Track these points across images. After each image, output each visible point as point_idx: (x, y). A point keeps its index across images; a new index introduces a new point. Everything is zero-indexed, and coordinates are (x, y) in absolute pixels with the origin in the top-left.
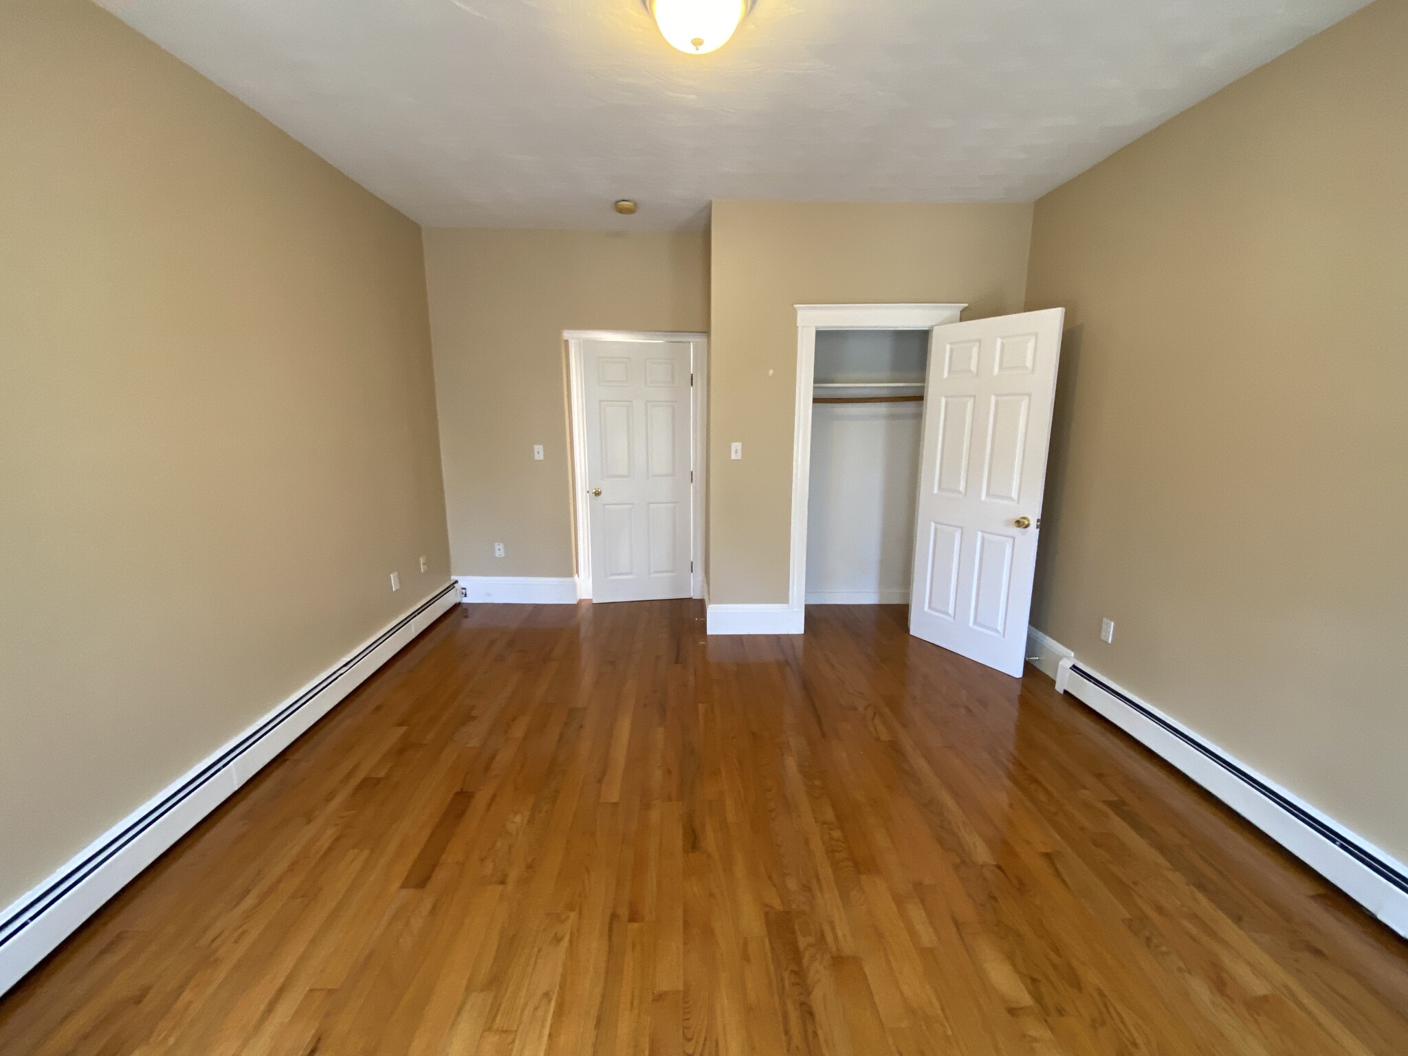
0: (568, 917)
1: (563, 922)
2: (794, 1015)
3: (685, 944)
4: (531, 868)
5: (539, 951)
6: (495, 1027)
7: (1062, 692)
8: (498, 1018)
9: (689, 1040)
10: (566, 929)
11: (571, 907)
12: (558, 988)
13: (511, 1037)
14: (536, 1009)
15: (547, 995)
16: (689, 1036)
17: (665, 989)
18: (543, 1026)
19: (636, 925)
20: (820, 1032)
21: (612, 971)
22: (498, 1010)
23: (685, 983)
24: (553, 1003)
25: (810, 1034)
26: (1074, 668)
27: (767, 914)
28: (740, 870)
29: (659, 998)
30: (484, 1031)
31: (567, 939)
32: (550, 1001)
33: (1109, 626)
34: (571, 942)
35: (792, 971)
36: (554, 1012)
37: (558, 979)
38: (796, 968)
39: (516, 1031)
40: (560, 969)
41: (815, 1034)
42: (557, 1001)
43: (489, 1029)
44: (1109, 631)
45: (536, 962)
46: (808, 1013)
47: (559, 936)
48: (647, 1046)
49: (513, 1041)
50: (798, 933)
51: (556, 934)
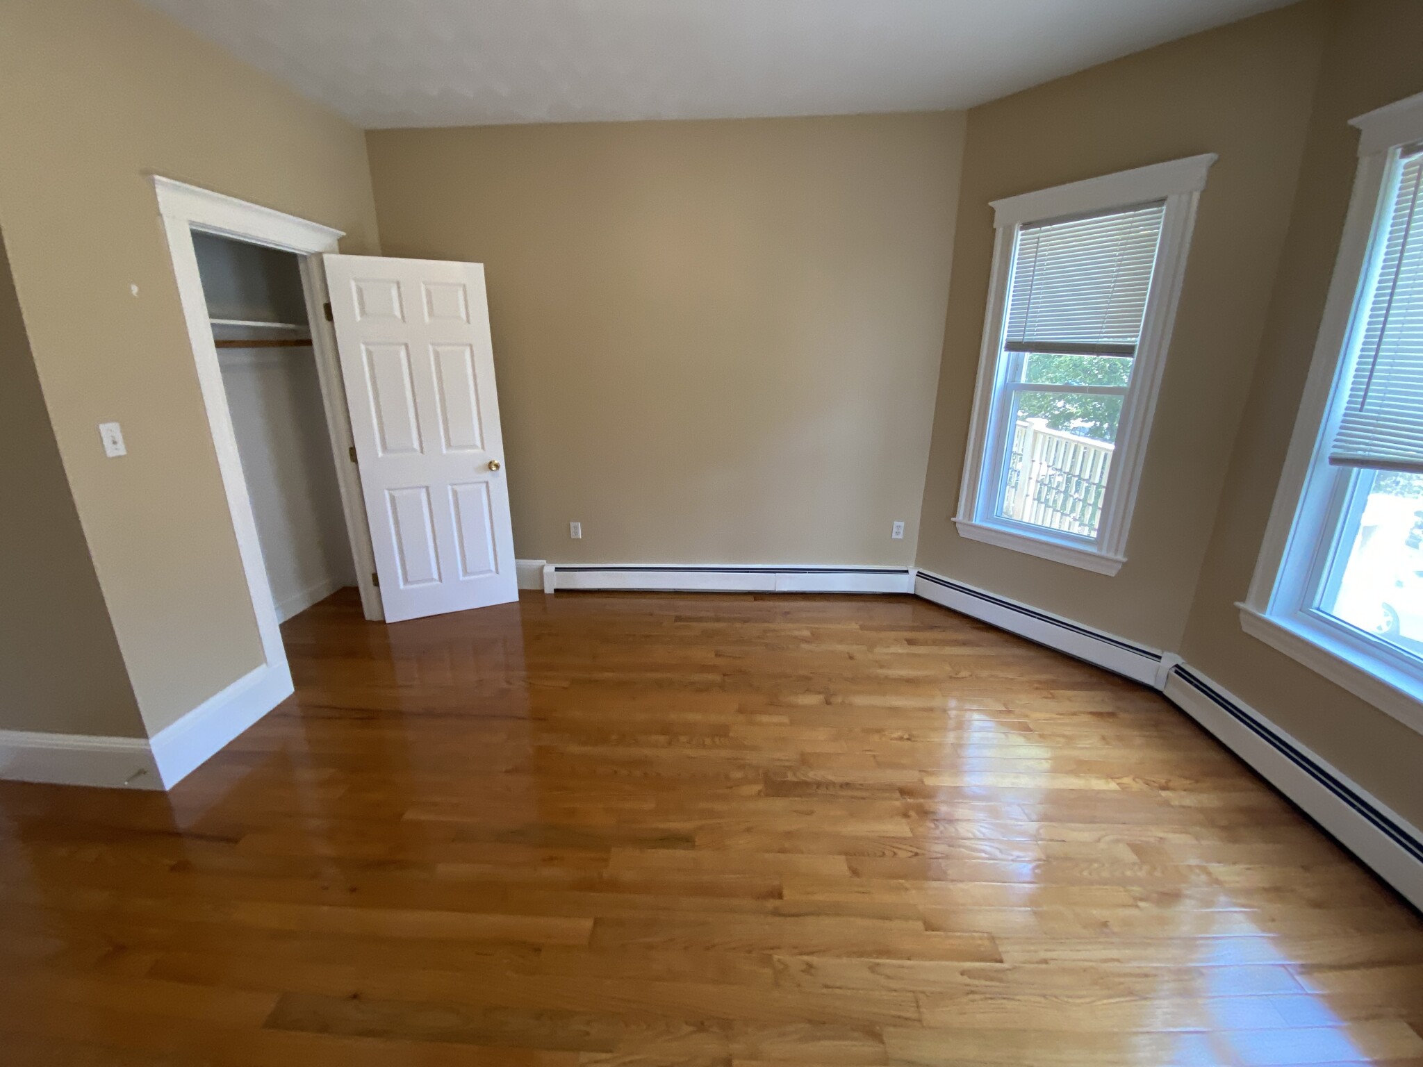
0: (779, 960)
1: (786, 967)
2: (850, 793)
3: (802, 853)
4: (702, 1023)
5: (827, 987)
6: (915, 1016)
7: (553, 592)
8: (907, 1015)
9: (884, 854)
10: (795, 962)
11: (767, 961)
12: (862, 959)
13: (921, 996)
14: (888, 977)
15: (873, 969)
16: (881, 854)
17: (846, 868)
18: (902, 967)
19: (786, 892)
20: (860, 782)
21: (836, 910)
22: (899, 1017)
23: (840, 853)
24: (878, 961)
25: (860, 787)
26: (557, 569)
27: (767, 795)
28: (719, 806)
29: (855, 872)
30: (923, 1027)
31: (805, 958)
32: (878, 964)
33: (576, 528)
34: (812, 953)
35: (817, 788)
36: (887, 959)
37: (855, 960)
38: (815, 787)
39: (914, 992)
40: (844, 960)
41: (861, 785)
42: (877, 958)
43: (920, 1021)
44: (577, 530)
45: (840, 988)
46: (847, 785)
47: (804, 967)
48: (895, 881)
49: (923, 992)
50: (785, 779)
51: (803, 971)
